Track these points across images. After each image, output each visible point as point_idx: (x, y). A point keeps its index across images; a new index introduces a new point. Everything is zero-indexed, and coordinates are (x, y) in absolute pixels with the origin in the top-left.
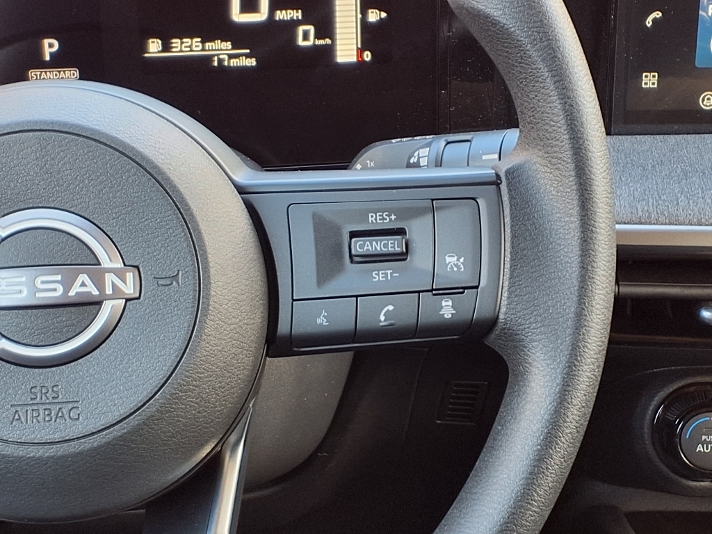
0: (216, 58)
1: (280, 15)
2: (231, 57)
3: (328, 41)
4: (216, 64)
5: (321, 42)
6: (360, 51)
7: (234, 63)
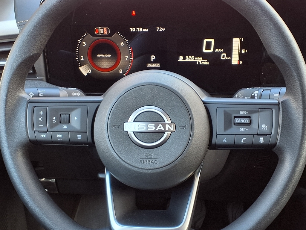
0: (198, 62)
1: (217, 50)
2: (202, 62)
3: (230, 58)
4: (197, 64)
5: (228, 58)
6: (239, 61)
7: (203, 63)
